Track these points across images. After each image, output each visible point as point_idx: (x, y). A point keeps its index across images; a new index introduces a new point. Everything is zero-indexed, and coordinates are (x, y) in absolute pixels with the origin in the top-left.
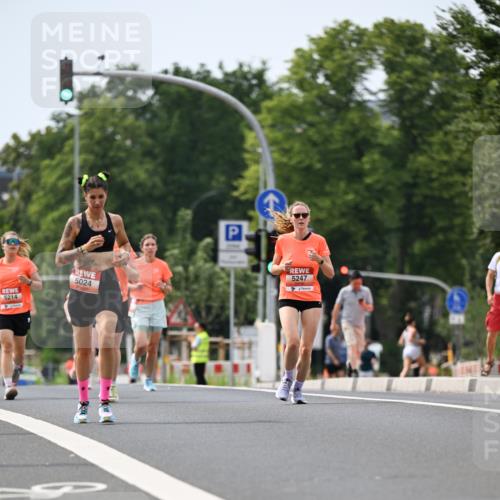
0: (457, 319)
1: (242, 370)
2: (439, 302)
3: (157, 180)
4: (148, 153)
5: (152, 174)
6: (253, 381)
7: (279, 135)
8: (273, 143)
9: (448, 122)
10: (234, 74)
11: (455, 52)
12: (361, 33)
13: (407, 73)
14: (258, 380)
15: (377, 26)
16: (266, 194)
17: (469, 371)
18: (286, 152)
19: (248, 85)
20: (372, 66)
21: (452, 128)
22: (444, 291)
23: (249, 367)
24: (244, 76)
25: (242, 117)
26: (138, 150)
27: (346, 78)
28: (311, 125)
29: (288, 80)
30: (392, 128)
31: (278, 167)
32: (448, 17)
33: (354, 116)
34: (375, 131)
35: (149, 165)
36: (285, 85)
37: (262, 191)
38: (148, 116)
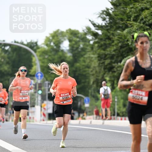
0: (87, 105)
1: (32, 118)
2: (82, 101)
3: (10, 70)
4: (8, 63)
5: (9, 68)
7: (41, 58)
8: (40, 60)
9: (85, 54)
10: (30, 43)
11: (86, 37)
12: (62, 32)
13: (73, 43)
14: (36, 121)
15: (67, 31)
16: (38, 73)
17: (90, 119)
18: (43, 62)
19: (33, 46)
20: (65, 40)
21: (86, 56)
22: (83, 98)
24: (32, 43)
25: (31, 54)
26: (5, 62)
27: (58, 44)
28: (50, 56)
29: (43, 44)
30: (70, 56)
31: (41, 66)
32: (85, 28)
33: (60, 53)
34: (66, 57)
35: (8, 66)
36: (43, 46)
37: (37, 73)
38: (8, 53)
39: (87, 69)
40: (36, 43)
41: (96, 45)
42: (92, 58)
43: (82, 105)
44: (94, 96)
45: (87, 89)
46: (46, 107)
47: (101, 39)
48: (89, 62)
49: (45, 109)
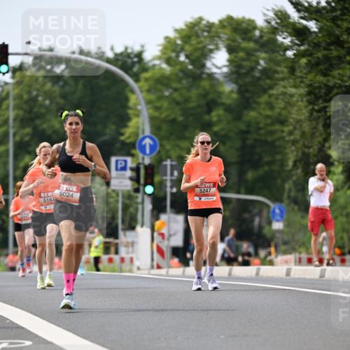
0: (277, 225)
1: (127, 261)
2: (265, 213)
6: (135, 269)
7: (152, 97)
8: (149, 102)
9: (271, 88)
10: (122, 54)
11: (276, 40)
12: (210, 26)
13: (242, 54)
14: (138, 269)
15: (220, 21)
16: (144, 138)
17: (286, 262)
18: (157, 109)
19: (131, 62)
20: (218, 48)
21: (274, 92)
22: (268, 206)
23: (132, 260)
24: (128, 56)
25: (126, 84)
26: (54, 107)
27: (200, 57)
28: (176, 90)
29: (159, 58)
30: (232, 92)
31: (152, 119)
32: (271, 14)
33: (205, 84)
34: (220, 94)
36: (157, 62)
37: (141, 136)
38: (61, 83)
39: (278, 127)
40: (139, 55)
41: (304, 61)
42: (292, 96)
43: (264, 224)
44: (295, 202)
45: (279, 181)
46: (164, 231)
47: (317, 45)
48: (285, 108)
49: (162, 235)
